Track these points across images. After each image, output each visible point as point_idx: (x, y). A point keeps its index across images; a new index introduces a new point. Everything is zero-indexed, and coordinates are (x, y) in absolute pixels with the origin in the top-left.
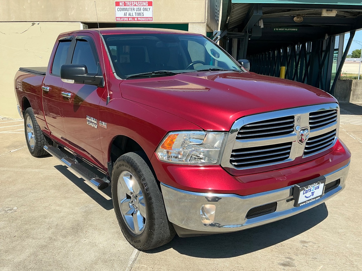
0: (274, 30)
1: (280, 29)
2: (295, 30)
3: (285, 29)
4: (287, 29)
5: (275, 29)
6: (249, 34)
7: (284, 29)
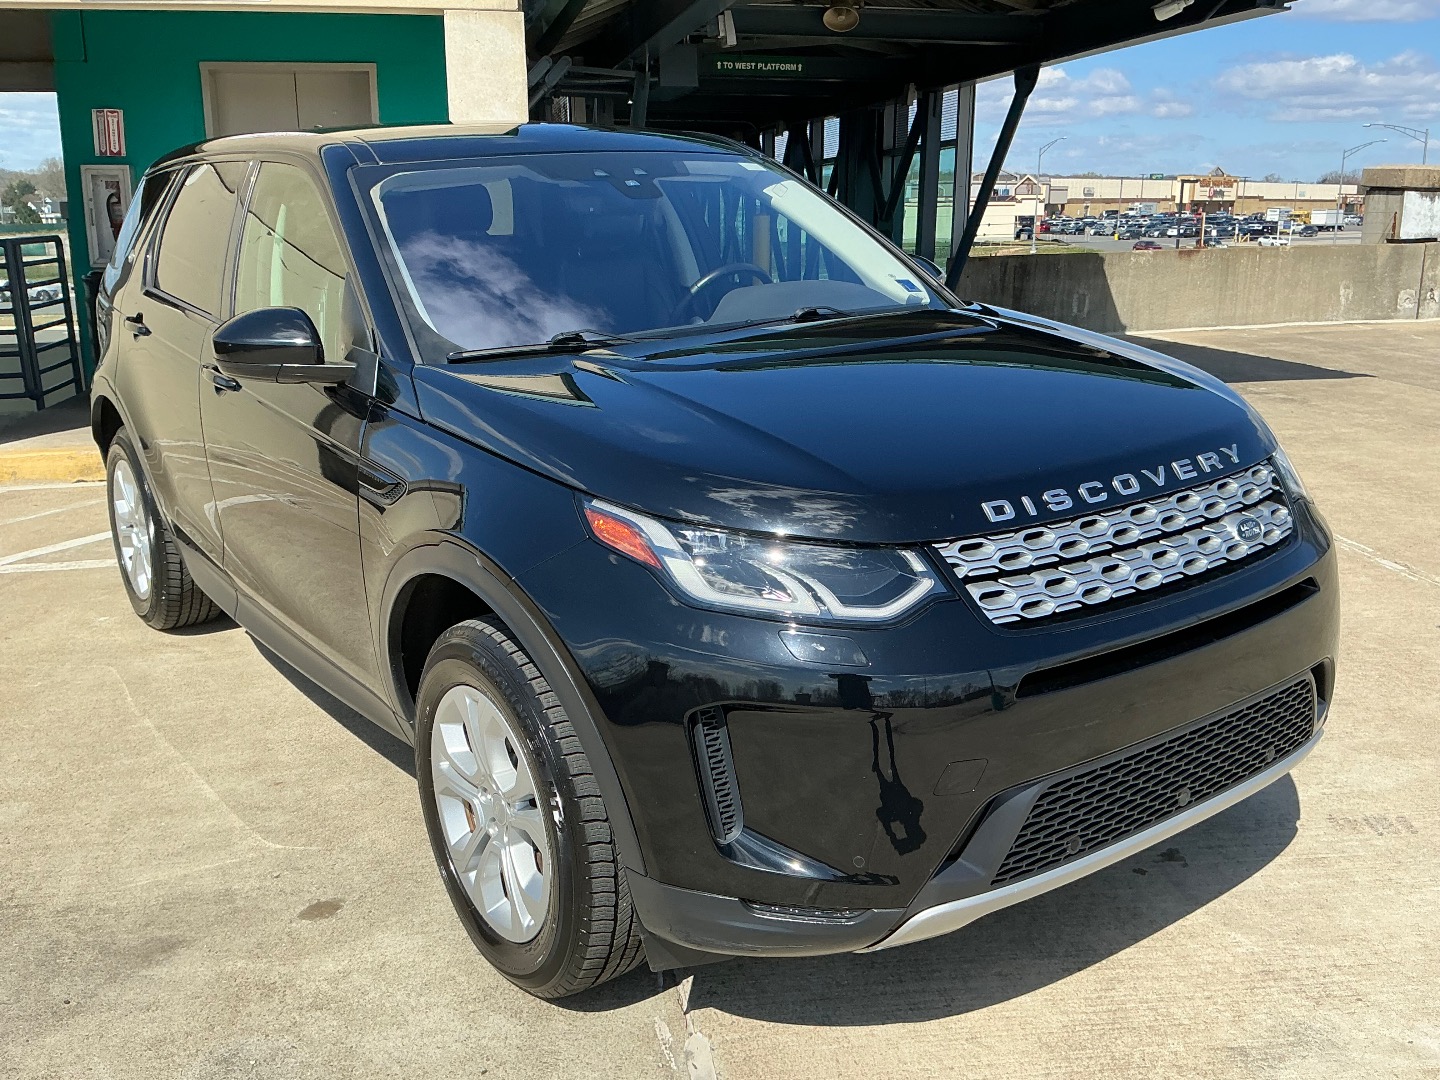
0: (719, 67)
1: (738, 66)
2: (794, 67)
3: (756, 66)
4: (766, 66)
5: (722, 65)
6: (652, 76)
7: (753, 64)
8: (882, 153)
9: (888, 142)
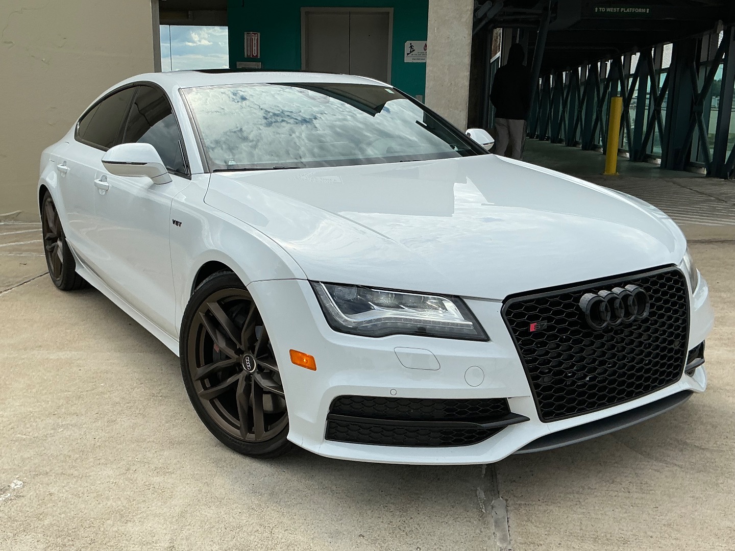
1: (608, 10)
2: (644, 10)
4: (626, 10)
5: (598, 10)
7: (618, 9)
8: (699, 64)
9: (703, 57)
